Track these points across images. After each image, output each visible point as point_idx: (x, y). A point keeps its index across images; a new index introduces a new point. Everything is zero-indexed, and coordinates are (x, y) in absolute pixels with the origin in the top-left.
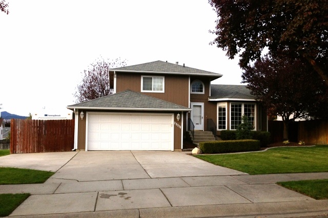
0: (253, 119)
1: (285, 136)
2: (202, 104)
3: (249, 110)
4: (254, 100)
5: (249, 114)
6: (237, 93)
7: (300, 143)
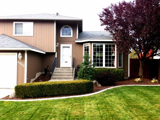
0: (114, 57)
1: (140, 74)
2: (71, 46)
3: (110, 50)
4: (111, 40)
5: (110, 54)
6: (102, 35)
7: (153, 81)
